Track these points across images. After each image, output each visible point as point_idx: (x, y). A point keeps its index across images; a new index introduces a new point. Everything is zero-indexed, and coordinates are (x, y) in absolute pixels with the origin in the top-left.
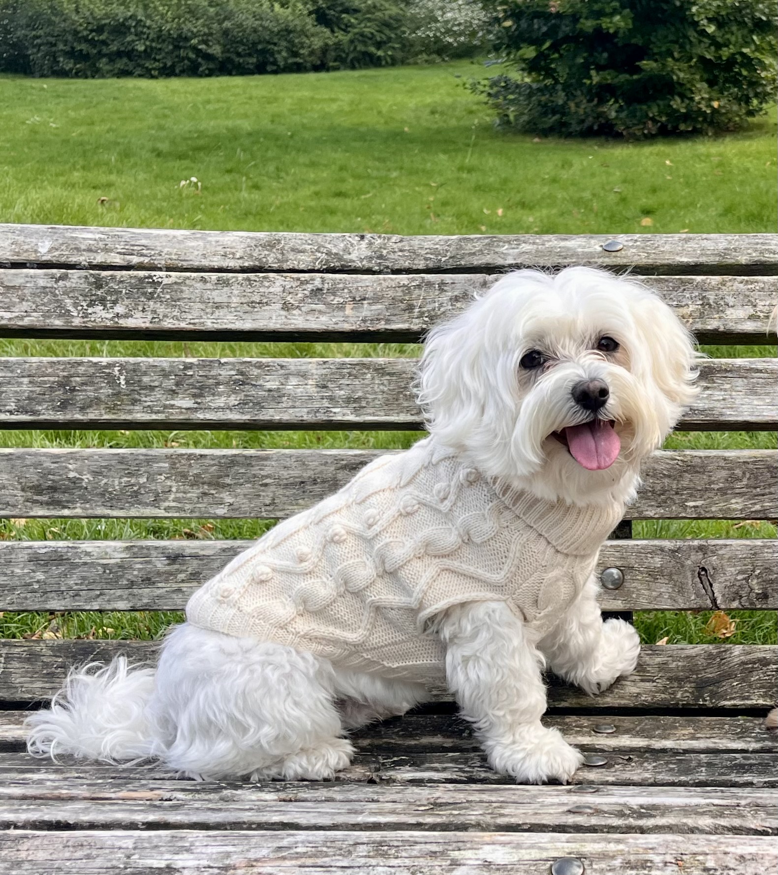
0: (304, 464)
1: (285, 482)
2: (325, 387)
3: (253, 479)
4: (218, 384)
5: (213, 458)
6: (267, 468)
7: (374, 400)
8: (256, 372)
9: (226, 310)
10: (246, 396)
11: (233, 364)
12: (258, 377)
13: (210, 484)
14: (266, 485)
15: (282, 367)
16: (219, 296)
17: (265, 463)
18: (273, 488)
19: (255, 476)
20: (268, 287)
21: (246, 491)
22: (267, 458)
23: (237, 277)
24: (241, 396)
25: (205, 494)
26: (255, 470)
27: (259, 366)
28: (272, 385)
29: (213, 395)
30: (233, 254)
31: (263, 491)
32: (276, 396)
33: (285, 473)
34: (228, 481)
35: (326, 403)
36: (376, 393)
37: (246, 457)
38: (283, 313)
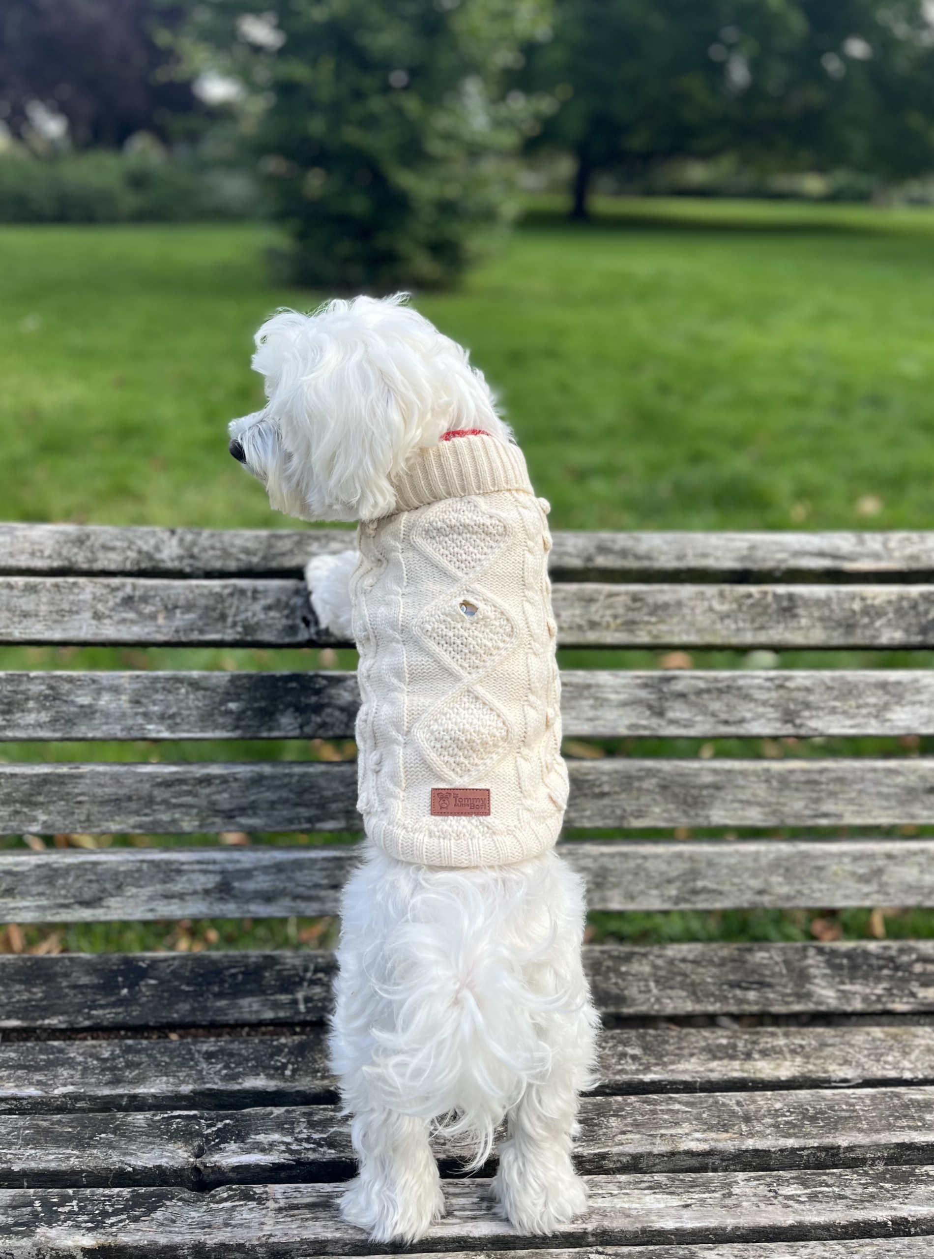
0: (118, 782)
1: (100, 799)
2: (137, 702)
3: (66, 797)
4: (27, 699)
5: (24, 776)
6: (80, 786)
7: (189, 716)
8: (67, 686)
9: (33, 619)
10: (57, 712)
11: (42, 678)
12: (69, 693)
13: (22, 802)
14: (80, 802)
15: (94, 681)
16: (26, 603)
17: (78, 781)
18: (87, 806)
19: (68, 794)
20: (78, 594)
21: (59, 809)
22: (81, 776)
23: (44, 583)
24: (52, 713)
25: (17, 813)
26: (69, 788)
27: (70, 680)
28: (85, 700)
29: (23, 711)
30: (42, 551)
31: (77, 808)
32: (88, 712)
33: (99, 791)
34: (41, 799)
35: (140, 720)
36: (189, 708)
37: (59, 776)
38: (94, 622)
